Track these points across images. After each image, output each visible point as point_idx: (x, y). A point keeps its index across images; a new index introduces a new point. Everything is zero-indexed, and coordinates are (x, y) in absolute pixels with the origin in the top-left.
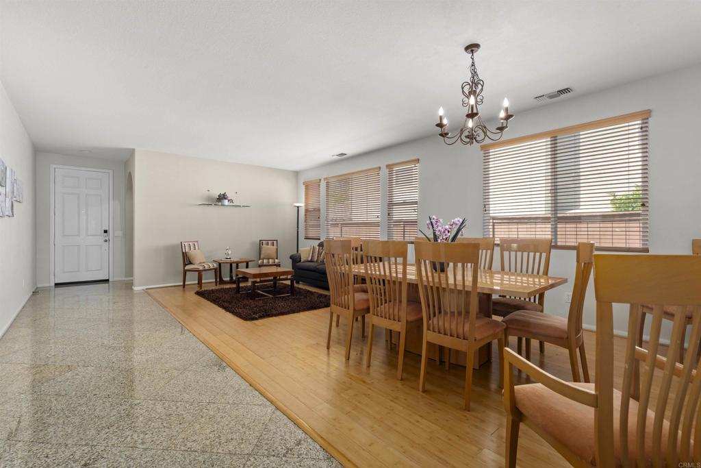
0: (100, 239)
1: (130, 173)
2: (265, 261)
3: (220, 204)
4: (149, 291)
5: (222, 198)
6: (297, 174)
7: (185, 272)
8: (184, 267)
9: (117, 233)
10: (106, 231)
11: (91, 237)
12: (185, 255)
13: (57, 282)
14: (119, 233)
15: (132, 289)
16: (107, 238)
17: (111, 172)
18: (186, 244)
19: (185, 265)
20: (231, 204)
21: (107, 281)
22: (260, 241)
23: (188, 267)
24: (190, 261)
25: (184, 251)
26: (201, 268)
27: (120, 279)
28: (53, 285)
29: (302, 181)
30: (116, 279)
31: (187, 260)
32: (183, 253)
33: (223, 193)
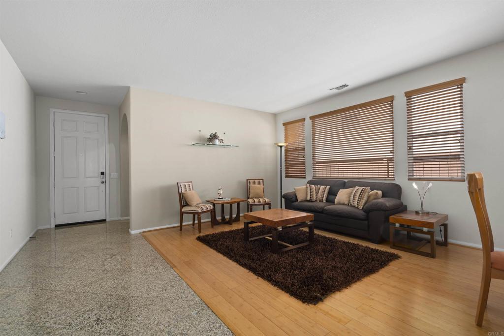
0: (98, 180)
1: (125, 115)
2: (256, 200)
3: (211, 143)
4: (145, 234)
5: (213, 137)
6: (275, 116)
7: (182, 214)
8: (181, 209)
9: (113, 175)
10: (102, 173)
11: (89, 179)
12: (182, 196)
13: (56, 224)
14: (115, 175)
15: (129, 232)
16: (104, 180)
17: (107, 116)
18: (182, 184)
19: (182, 207)
20: (222, 144)
21: (104, 221)
22: (247, 180)
23: (185, 209)
24: (186, 203)
25: (180, 192)
26: (200, 210)
27: (116, 219)
28: (54, 226)
29: (281, 121)
30: (113, 219)
31: (184, 201)
32: (180, 194)
33: (214, 133)
